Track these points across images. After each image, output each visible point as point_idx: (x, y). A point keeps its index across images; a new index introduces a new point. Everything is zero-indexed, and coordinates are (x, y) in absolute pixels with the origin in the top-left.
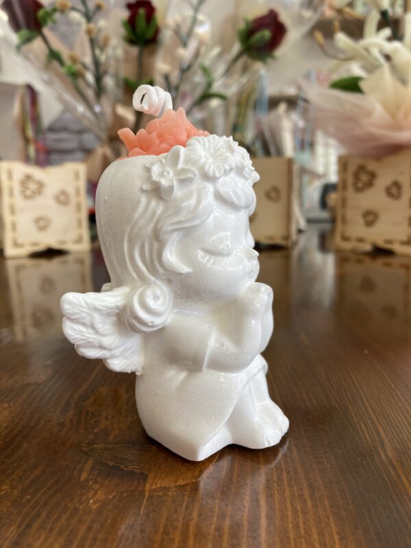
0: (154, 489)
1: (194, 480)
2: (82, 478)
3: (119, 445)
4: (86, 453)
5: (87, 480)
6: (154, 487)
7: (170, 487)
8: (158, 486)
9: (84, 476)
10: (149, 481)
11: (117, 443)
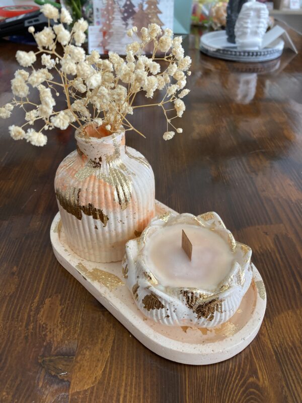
0: (74, 393)
1: (92, 386)
2: (40, 386)
3: (57, 357)
4: (40, 365)
5: (42, 387)
6: (73, 392)
7: (80, 392)
8: (75, 390)
9: (41, 384)
10: (71, 387)
11: (56, 356)
